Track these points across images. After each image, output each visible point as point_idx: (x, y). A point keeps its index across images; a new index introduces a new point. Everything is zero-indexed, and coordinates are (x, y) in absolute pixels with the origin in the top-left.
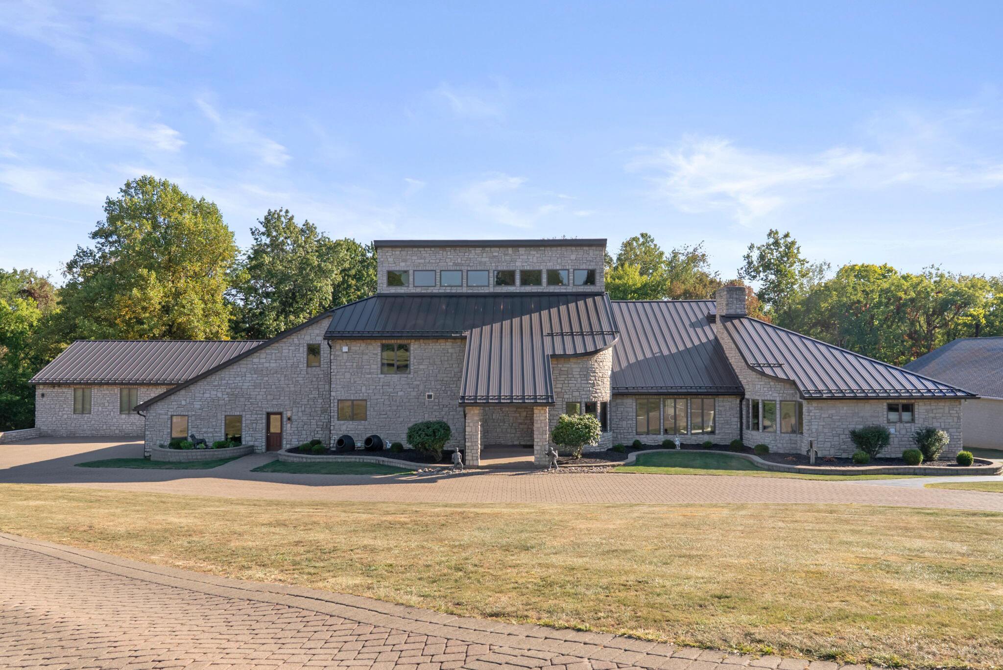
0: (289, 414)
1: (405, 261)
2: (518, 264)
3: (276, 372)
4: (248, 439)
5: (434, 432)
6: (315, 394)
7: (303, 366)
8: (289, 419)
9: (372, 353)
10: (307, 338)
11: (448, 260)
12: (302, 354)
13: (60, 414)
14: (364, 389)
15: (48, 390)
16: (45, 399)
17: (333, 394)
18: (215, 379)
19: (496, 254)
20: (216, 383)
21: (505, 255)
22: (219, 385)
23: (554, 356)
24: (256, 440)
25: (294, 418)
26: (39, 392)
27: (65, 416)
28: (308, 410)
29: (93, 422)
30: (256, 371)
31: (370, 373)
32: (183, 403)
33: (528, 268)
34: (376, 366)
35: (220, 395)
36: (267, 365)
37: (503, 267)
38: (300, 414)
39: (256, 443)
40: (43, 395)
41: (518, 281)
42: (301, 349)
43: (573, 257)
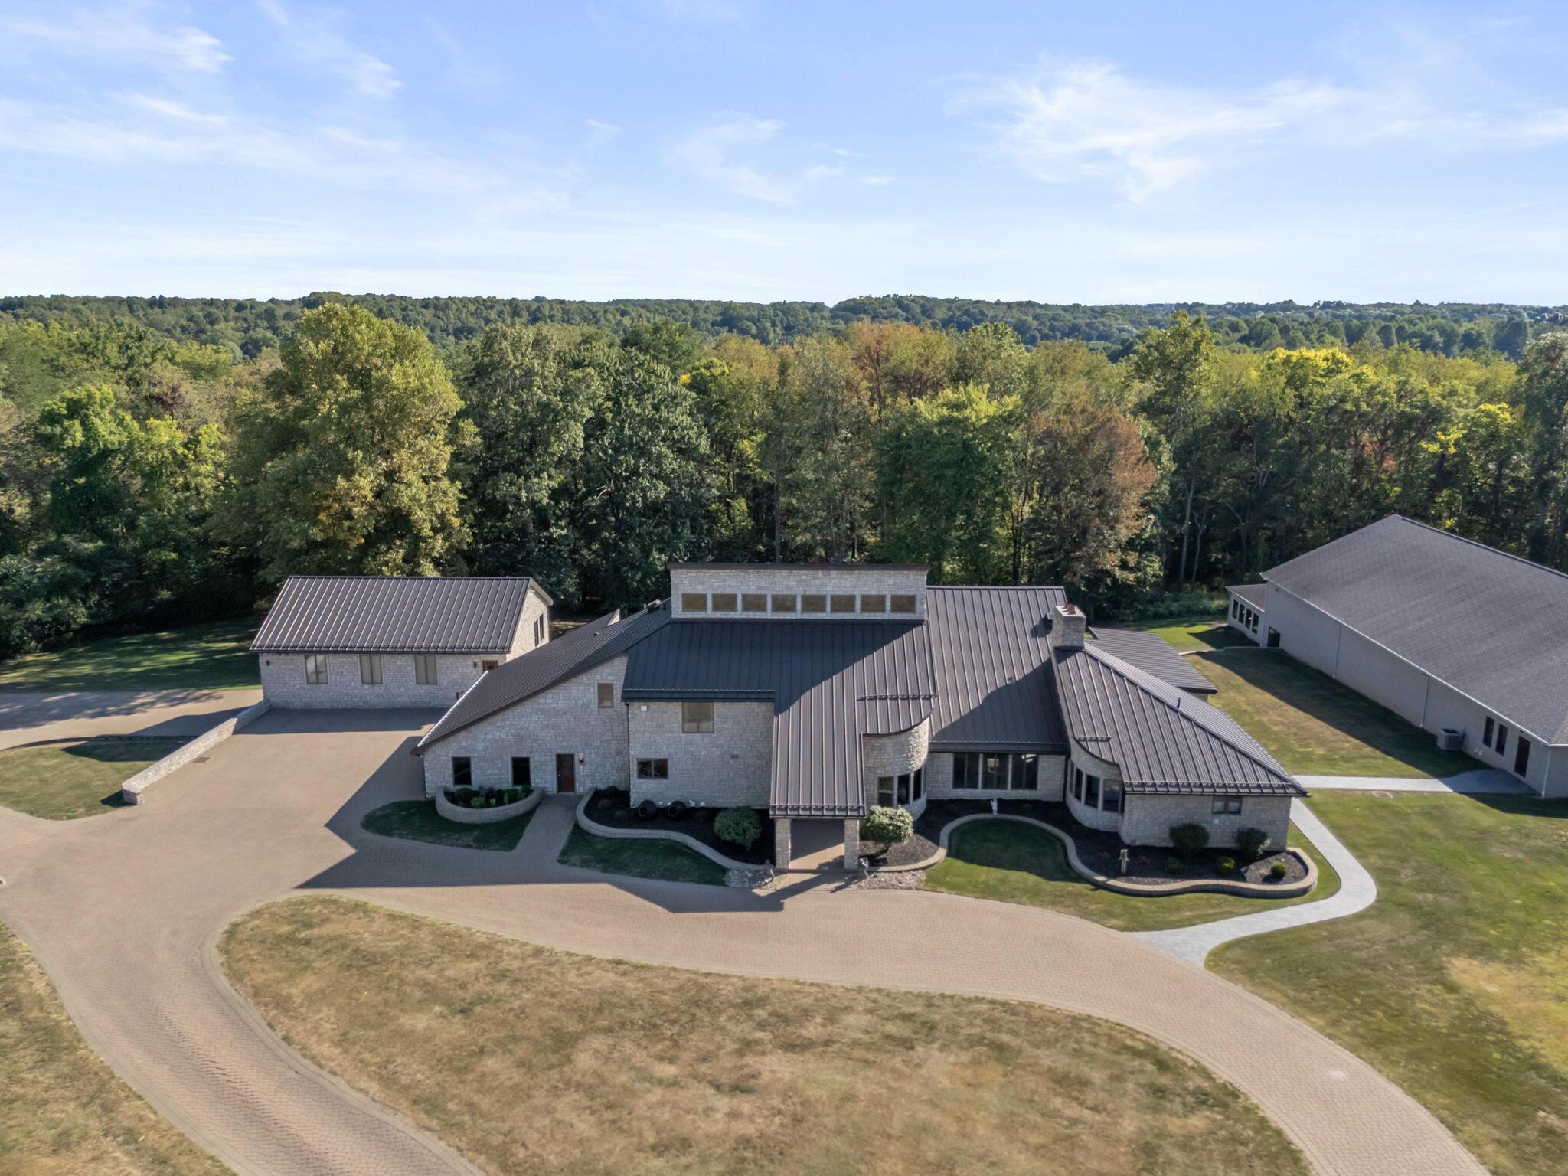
0: (581, 756)
1: (702, 583)
2: (829, 588)
3: (565, 713)
4: (537, 781)
5: (744, 831)
6: (608, 736)
7: (594, 706)
8: (581, 762)
9: (673, 712)
10: (598, 677)
11: (751, 583)
12: (593, 695)
13: (292, 684)
14: (664, 748)
15: (272, 658)
16: (271, 667)
17: (632, 752)
18: (498, 720)
19: (804, 577)
20: (499, 724)
21: (814, 578)
22: (503, 727)
23: (866, 735)
24: (546, 782)
25: (587, 759)
26: (262, 659)
27: (298, 687)
28: (601, 752)
29: (331, 693)
30: (542, 712)
31: (671, 732)
32: (464, 744)
33: (840, 593)
34: (677, 726)
35: (504, 736)
36: (553, 705)
37: (812, 591)
38: (593, 756)
39: (547, 785)
40: (268, 663)
41: (828, 608)
42: (592, 689)
43: (891, 582)
